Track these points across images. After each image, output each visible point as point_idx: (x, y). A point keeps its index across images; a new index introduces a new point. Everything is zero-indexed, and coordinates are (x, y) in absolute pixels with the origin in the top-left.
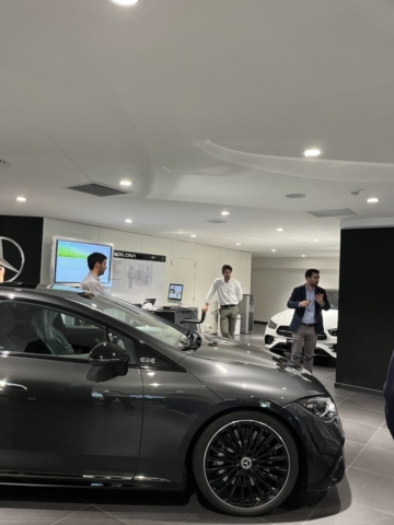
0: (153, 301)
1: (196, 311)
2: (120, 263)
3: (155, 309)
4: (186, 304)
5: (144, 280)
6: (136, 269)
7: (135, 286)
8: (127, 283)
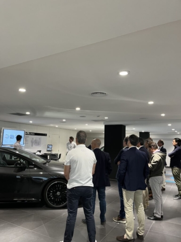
0: (40, 151)
1: (57, 155)
2: (28, 137)
3: (41, 154)
4: (53, 152)
5: (37, 143)
6: (35, 139)
7: (34, 146)
8: (31, 145)
